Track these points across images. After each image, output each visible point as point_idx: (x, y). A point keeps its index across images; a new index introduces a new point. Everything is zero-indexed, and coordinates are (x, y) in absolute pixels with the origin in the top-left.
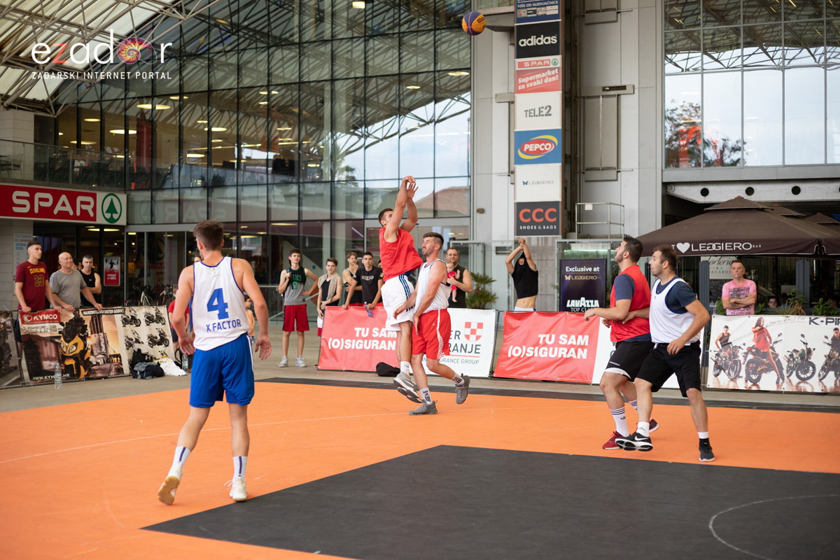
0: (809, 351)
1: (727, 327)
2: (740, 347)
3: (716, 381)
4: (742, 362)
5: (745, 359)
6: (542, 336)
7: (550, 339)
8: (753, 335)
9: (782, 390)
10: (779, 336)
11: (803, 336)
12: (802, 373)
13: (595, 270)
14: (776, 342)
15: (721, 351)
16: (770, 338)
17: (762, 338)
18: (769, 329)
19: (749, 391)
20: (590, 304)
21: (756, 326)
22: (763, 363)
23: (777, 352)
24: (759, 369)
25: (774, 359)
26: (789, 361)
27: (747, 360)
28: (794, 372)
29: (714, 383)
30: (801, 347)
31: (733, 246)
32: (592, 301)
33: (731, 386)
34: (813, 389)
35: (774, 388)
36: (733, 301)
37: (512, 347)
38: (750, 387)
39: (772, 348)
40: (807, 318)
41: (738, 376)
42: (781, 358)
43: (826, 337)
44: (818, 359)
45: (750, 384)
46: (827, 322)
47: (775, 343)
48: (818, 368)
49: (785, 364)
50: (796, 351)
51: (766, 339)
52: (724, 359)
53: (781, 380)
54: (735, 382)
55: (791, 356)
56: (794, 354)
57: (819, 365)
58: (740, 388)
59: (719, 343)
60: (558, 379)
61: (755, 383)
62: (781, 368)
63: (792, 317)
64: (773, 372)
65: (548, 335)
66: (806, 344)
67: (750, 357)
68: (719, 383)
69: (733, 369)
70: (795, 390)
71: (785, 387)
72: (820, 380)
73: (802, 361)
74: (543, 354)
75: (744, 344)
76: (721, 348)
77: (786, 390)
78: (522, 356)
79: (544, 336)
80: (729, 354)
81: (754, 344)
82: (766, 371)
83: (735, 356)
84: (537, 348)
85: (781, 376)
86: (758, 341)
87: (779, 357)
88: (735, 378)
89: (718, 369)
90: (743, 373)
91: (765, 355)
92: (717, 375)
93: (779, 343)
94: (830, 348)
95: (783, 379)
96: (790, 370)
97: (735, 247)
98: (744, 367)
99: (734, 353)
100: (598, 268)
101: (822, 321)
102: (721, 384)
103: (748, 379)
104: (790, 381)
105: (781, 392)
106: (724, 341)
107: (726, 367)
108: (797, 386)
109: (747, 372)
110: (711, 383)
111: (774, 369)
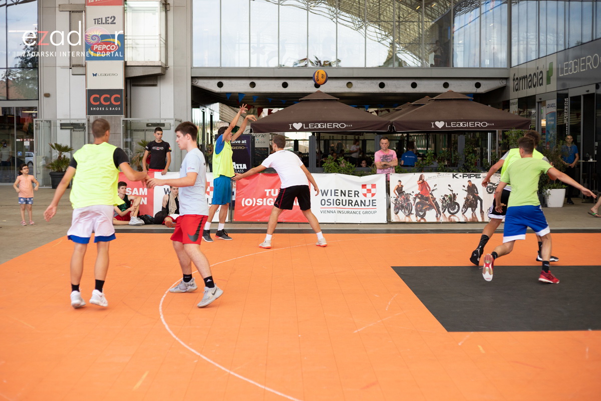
0: (454, 195)
1: (400, 181)
2: (410, 194)
3: (397, 217)
4: (413, 204)
5: (415, 202)
6: (268, 191)
7: (274, 193)
8: (418, 186)
9: (440, 221)
10: (435, 186)
11: (449, 186)
12: (451, 210)
13: (243, 142)
14: (434, 190)
15: (398, 197)
16: (429, 188)
17: (424, 187)
18: (428, 182)
19: (419, 223)
20: (239, 167)
21: (419, 180)
22: (427, 204)
23: (434, 197)
24: (424, 208)
25: (433, 201)
26: (442, 202)
27: (416, 202)
28: (447, 209)
29: (395, 218)
30: (449, 193)
31: (332, 125)
32: (241, 165)
33: (407, 220)
34: (459, 220)
35: (435, 220)
37: (244, 199)
38: (420, 220)
39: (431, 194)
40: (451, 174)
41: (410, 213)
43: (464, 186)
44: (461, 200)
45: (419, 218)
46: (463, 177)
47: (432, 191)
48: (461, 206)
49: (440, 204)
50: (446, 196)
51: (427, 189)
52: (400, 202)
53: (439, 215)
54: (409, 217)
55: (444, 199)
56: (446, 198)
57: (461, 205)
58: (413, 221)
59: (396, 191)
60: (284, 221)
61: (422, 217)
62: (438, 207)
63: (442, 174)
64: (434, 210)
65: (273, 190)
66: (452, 191)
67: (418, 200)
68: (399, 218)
69: (407, 209)
70: (448, 221)
71: (442, 219)
72: (463, 214)
73: (451, 202)
74: (270, 203)
75: (413, 192)
76: (398, 195)
77: (443, 221)
78: (254, 205)
79: (270, 190)
80: (404, 199)
81: (419, 191)
82: (429, 209)
83: (408, 200)
84: (265, 199)
85: (439, 212)
86: (421, 190)
87: (436, 200)
88: (409, 215)
90: (414, 211)
91: (427, 199)
92: (397, 213)
94: (467, 193)
95: (440, 214)
96: (444, 208)
97: (334, 126)
98: (414, 207)
99: (407, 198)
100: (245, 141)
101: (461, 176)
102: (401, 219)
103: (417, 215)
104: (444, 215)
105: (440, 223)
106: (400, 190)
107: (402, 207)
108: (449, 218)
109: (416, 210)
110: (394, 218)
111: (434, 208)
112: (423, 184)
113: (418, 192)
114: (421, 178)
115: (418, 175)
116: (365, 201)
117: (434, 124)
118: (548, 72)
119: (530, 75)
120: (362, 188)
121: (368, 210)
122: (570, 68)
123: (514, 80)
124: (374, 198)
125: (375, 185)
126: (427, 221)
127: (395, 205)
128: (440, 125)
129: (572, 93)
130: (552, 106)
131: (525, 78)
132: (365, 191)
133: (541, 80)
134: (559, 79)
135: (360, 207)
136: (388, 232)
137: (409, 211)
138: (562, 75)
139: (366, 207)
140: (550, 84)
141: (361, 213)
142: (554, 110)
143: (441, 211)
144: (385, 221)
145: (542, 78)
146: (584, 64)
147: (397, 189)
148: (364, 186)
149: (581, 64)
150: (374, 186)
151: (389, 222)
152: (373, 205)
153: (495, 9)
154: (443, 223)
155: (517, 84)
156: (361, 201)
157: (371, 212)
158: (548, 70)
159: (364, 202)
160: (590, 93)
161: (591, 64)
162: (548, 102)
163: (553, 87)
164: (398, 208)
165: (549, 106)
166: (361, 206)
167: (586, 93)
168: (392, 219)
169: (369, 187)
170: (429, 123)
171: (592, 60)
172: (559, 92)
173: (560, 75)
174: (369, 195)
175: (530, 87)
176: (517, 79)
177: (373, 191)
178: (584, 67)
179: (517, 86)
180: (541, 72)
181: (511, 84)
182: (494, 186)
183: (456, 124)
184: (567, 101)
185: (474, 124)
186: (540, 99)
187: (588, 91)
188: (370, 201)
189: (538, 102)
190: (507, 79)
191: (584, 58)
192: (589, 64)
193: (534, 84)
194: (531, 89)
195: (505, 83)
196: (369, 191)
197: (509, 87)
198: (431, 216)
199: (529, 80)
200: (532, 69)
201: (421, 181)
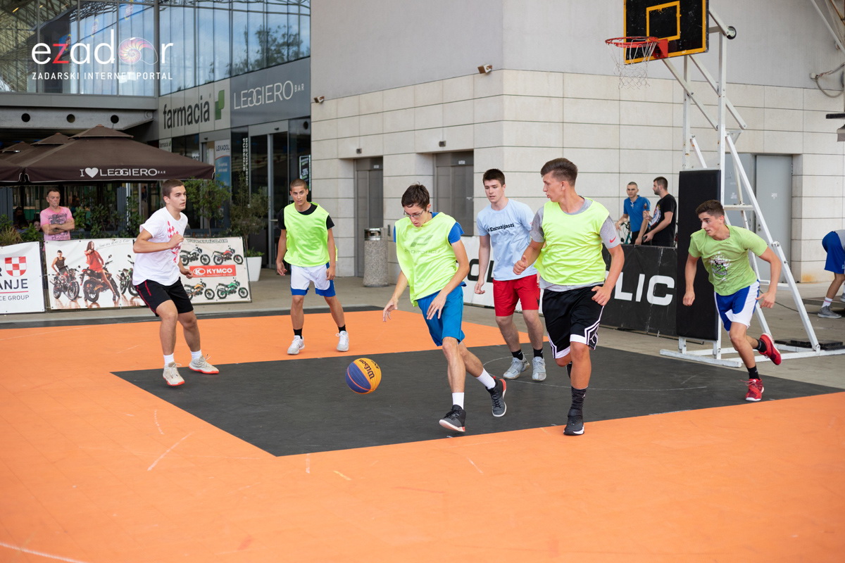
1: (60, 252)
2: (76, 270)
3: (58, 303)
4: (80, 284)
5: (82, 281)
9: (119, 306)
10: (109, 257)
11: (129, 256)
14: (108, 263)
15: (59, 274)
16: (102, 260)
17: (95, 260)
18: (99, 252)
19: (90, 309)
21: (88, 250)
22: (99, 283)
23: (110, 272)
24: (96, 289)
25: (108, 278)
26: (121, 279)
27: (84, 280)
28: (127, 289)
29: (56, 305)
30: (128, 266)
33: (73, 306)
35: (112, 305)
36: (54, 226)
38: (91, 306)
39: (106, 269)
41: (77, 297)
42: (114, 277)
45: (90, 303)
47: (106, 264)
49: (118, 283)
50: (125, 270)
51: (98, 261)
52: (62, 282)
53: (117, 297)
54: (76, 302)
55: (123, 274)
56: (125, 273)
58: (82, 308)
59: (55, 266)
61: (94, 301)
62: (115, 286)
63: (118, 240)
64: (109, 290)
67: (86, 278)
68: (61, 304)
69: (72, 291)
70: (130, 305)
71: (122, 303)
76: (58, 271)
77: (123, 305)
80: (67, 277)
81: (88, 265)
82: (103, 290)
83: (73, 278)
85: (116, 293)
86: (91, 263)
87: (112, 277)
88: (75, 298)
89: (57, 291)
90: (82, 294)
91: (100, 275)
92: (58, 297)
93: (110, 264)
95: (119, 296)
96: (124, 287)
98: (81, 288)
99: (71, 276)
102: (64, 305)
103: (87, 298)
104: (125, 297)
105: (119, 308)
106: (60, 264)
107: (65, 288)
108: (131, 301)
109: (86, 292)
110: (54, 305)
111: (109, 288)
112: (93, 255)
113: (86, 266)
114: (89, 246)
115: (85, 242)
116: (11, 281)
117: (84, 172)
118: (217, 103)
119: (190, 107)
120: (6, 263)
121: (16, 295)
122: (250, 99)
123: (165, 112)
124: (23, 277)
125: (25, 258)
126: (101, 306)
127: (55, 286)
128: (92, 172)
129: (254, 131)
130: (223, 148)
131: (182, 110)
132: (10, 267)
133: (207, 114)
134: (233, 113)
135: (4, 290)
136: (47, 324)
137: (75, 294)
138: (239, 107)
139: (13, 290)
140: (220, 118)
141: (7, 298)
142: (228, 153)
143: (120, 292)
144: (42, 309)
145: (208, 111)
146: (270, 94)
147: (57, 263)
148: (8, 260)
149: (267, 94)
150: (23, 259)
151: (48, 310)
152: (23, 287)
153: (133, 17)
154: (123, 308)
155: (171, 118)
156: (6, 282)
157: (21, 297)
158: (217, 100)
159: (9, 283)
160: (280, 131)
161: (281, 93)
162: (217, 144)
163: (225, 123)
164: (60, 289)
165: (220, 148)
166: (6, 288)
167: (275, 132)
168: (51, 306)
169: (16, 261)
170: (76, 170)
171: (283, 89)
172: (235, 130)
173: (235, 108)
174: (16, 273)
175: (190, 123)
176: (170, 111)
177: (22, 266)
178: (271, 97)
179: (170, 121)
180: (207, 103)
181: (161, 118)
182: (189, 256)
183: (114, 172)
184: (247, 142)
185: (139, 171)
186: (206, 139)
187: (277, 129)
188: (18, 281)
189: (203, 143)
190: (153, 111)
191: (271, 86)
192: (279, 93)
193: (197, 118)
194: (191, 125)
195: (151, 117)
196: (16, 267)
197: (157, 123)
198: (106, 299)
199: (187, 113)
200: (191, 99)
201: (90, 251)
